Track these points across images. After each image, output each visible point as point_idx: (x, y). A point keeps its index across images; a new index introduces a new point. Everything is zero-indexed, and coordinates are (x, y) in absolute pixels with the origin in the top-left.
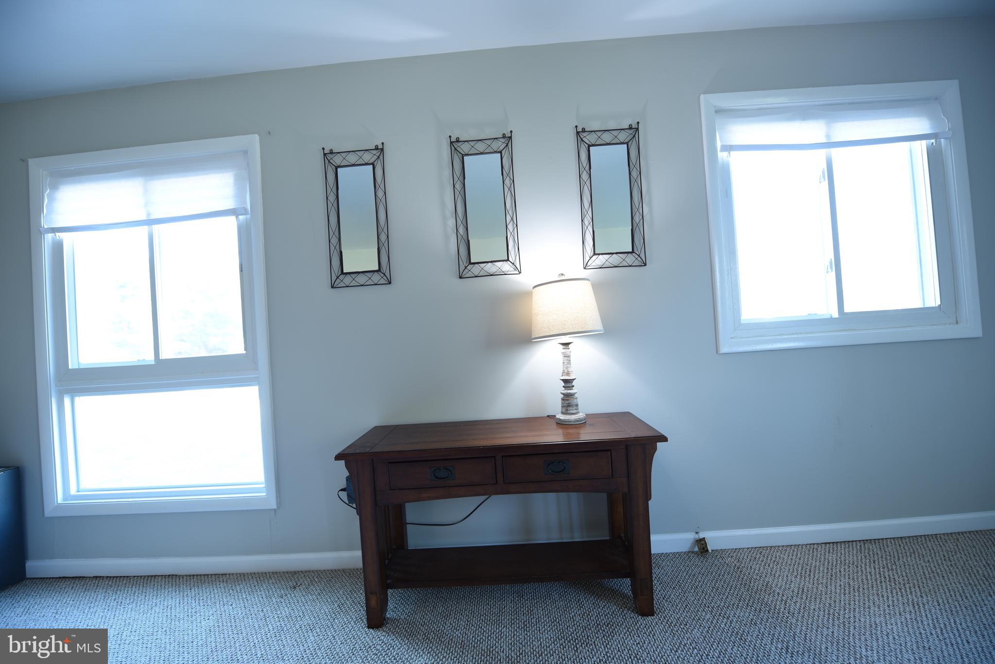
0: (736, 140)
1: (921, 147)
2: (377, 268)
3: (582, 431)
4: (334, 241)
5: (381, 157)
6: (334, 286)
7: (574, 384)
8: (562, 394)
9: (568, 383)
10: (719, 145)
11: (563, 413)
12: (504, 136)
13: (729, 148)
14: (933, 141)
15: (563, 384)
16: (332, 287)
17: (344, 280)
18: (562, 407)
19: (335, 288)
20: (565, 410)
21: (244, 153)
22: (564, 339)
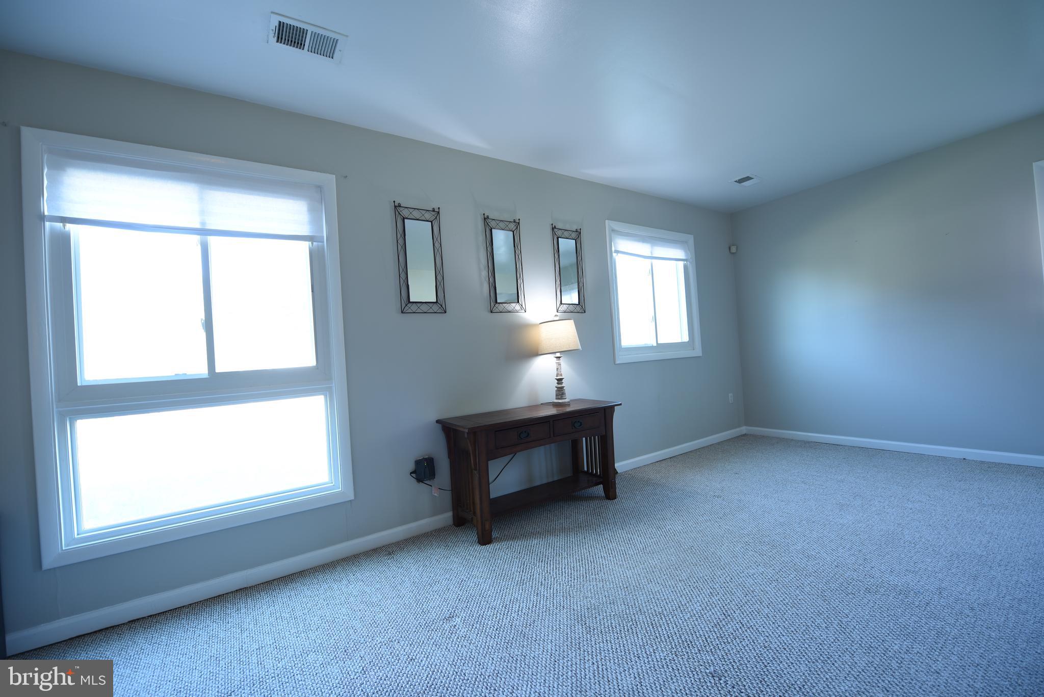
0: (620, 248)
1: (681, 264)
2: (435, 301)
4: (403, 275)
5: (438, 217)
7: (563, 381)
8: (556, 387)
9: (560, 381)
10: (613, 249)
11: (556, 399)
12: (514, 221)
13: (617, 252)
14: (686, 262)
15: (556, 381)
16: (402, 312)
17: (411, 308)
18: (556, 395)
19: (404, 313)
20: (560, 397)
21: (320, 188)
22: (558, 355)
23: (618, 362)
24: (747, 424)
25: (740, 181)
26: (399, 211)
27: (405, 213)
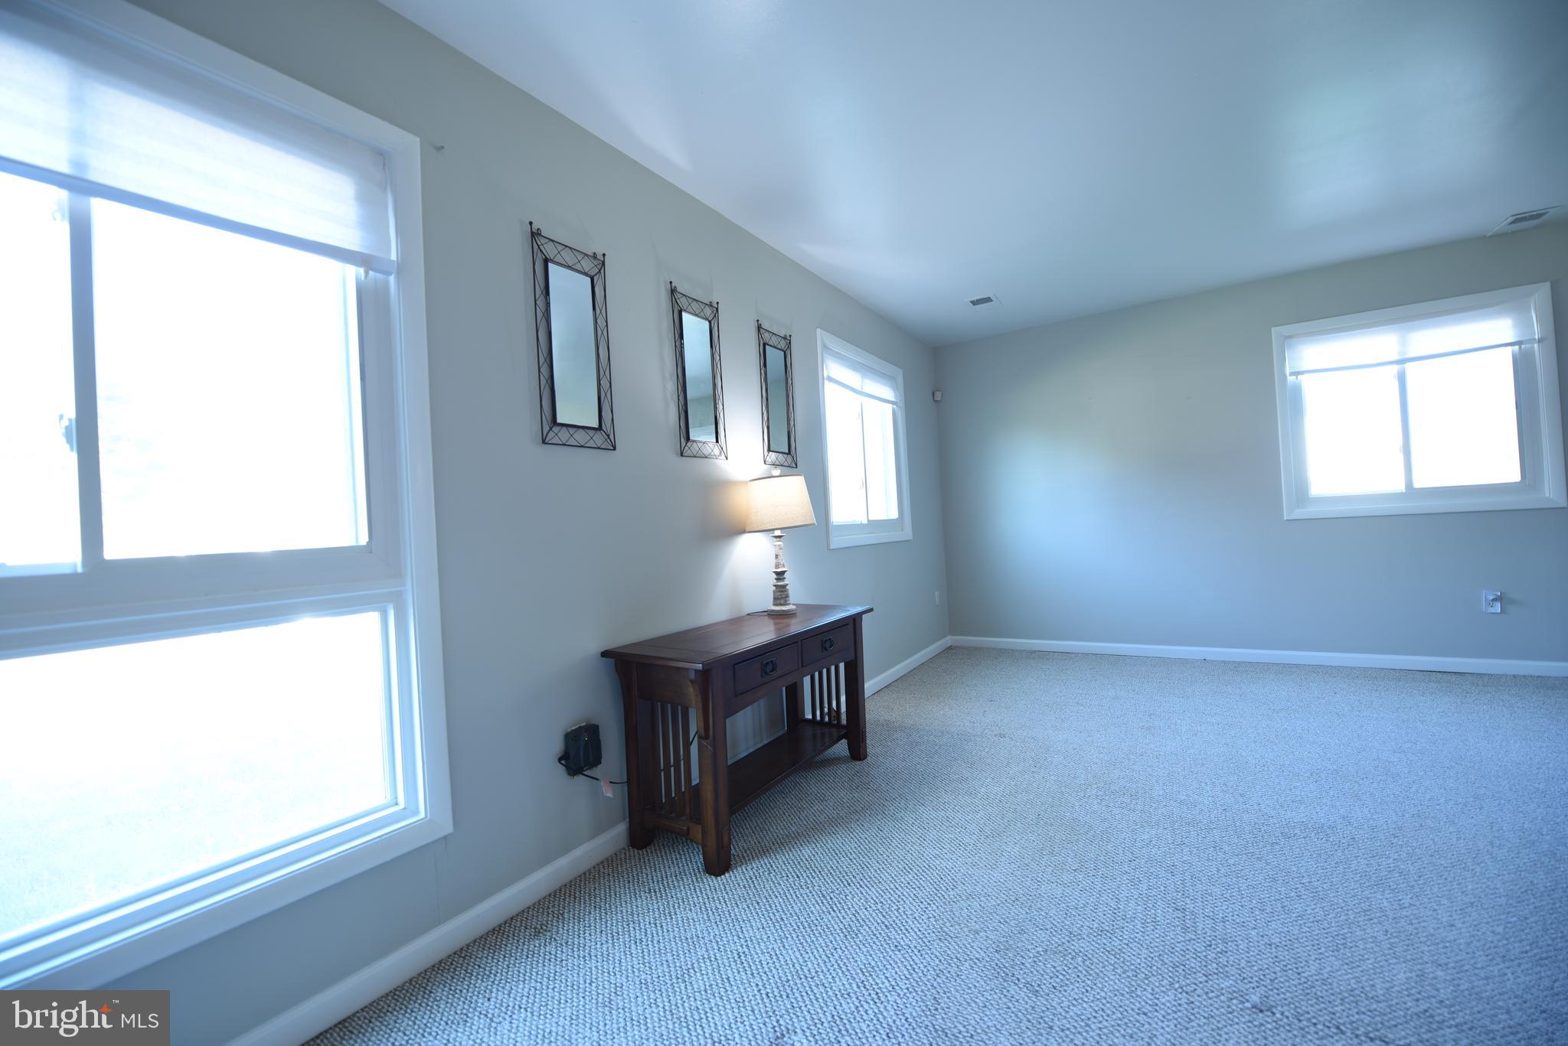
0: (832, 374)
1: (891, 407)
2: (597, 425)
3: (793, 621)
4: (544, 370)
5: (602, 271)
6: (547, 441)
7: (785, 576)
8: (775, 586)
9: (780, 575)
10: (825, 374)
11: (774, 605)
12: (712, 306)
13: (830, 379)
14: (895, 406)
15: (775, 576)
16: (544, 442)
17: (559, 435)
18: (775, 599)
19: (547, 444)
20: (782, 601)
21: (382, 157)
22: (778, 533)
23: (832, 547)
24: (952, 633)
25: (974, 303)
26: (539, 243)
27: (550, 250)
